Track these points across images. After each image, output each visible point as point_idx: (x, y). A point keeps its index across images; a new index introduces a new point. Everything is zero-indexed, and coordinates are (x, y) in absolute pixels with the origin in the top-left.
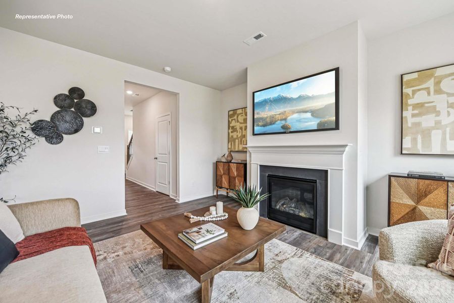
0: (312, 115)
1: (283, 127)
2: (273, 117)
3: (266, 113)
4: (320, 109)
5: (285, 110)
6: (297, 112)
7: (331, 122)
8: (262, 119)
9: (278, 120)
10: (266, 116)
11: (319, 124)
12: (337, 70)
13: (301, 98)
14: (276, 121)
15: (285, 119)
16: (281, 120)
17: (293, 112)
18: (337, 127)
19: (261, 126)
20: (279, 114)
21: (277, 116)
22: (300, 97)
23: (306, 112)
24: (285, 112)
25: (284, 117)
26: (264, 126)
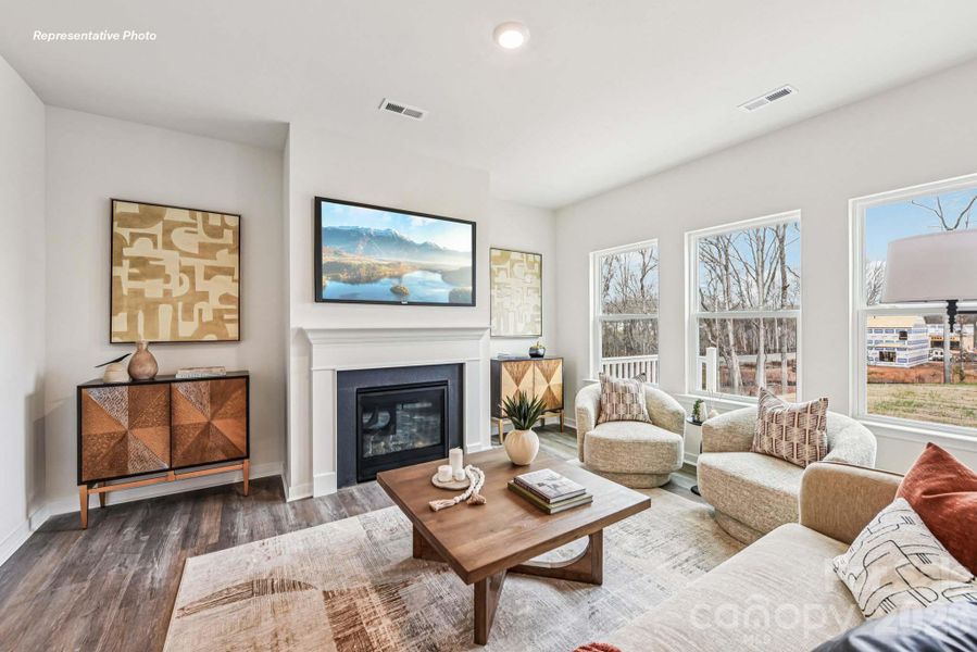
0: (443, 278)
1: (395, 291)
2: (374, 269)
3: (358, 257)
4: (453, 272)
5: (400, 260)
6: (421, 269)
7: (466, 292)
8: (348, 266)
9: (385, 275)
10: (357, 263)
11: (452, 294)
12: (474, 225)
13: (427, 248)
14: (380, 277)
15: (399, 277)
16: (391, 277)
17: (414, 268)
18: (474, 304)
19: (344, 282)
20: (388, 265)
21: (383, 268)
22: (425, 245)
23: (435, 271)
24: (399, 263)
25: (396, 273)
26: (353, 282)
